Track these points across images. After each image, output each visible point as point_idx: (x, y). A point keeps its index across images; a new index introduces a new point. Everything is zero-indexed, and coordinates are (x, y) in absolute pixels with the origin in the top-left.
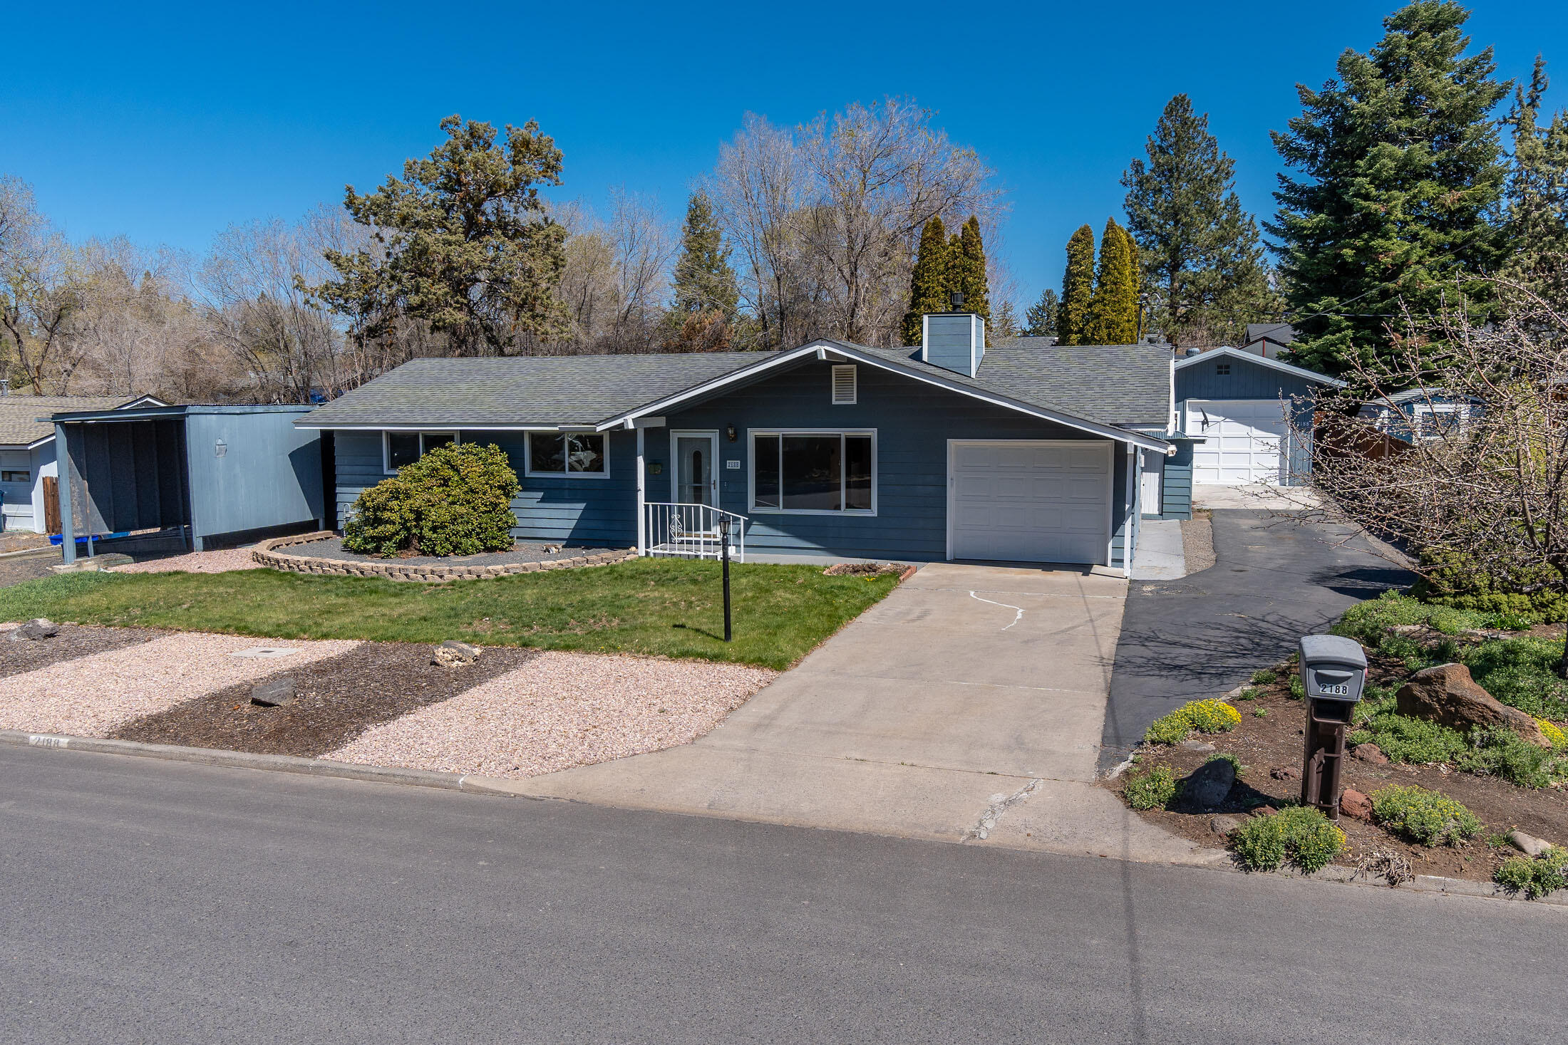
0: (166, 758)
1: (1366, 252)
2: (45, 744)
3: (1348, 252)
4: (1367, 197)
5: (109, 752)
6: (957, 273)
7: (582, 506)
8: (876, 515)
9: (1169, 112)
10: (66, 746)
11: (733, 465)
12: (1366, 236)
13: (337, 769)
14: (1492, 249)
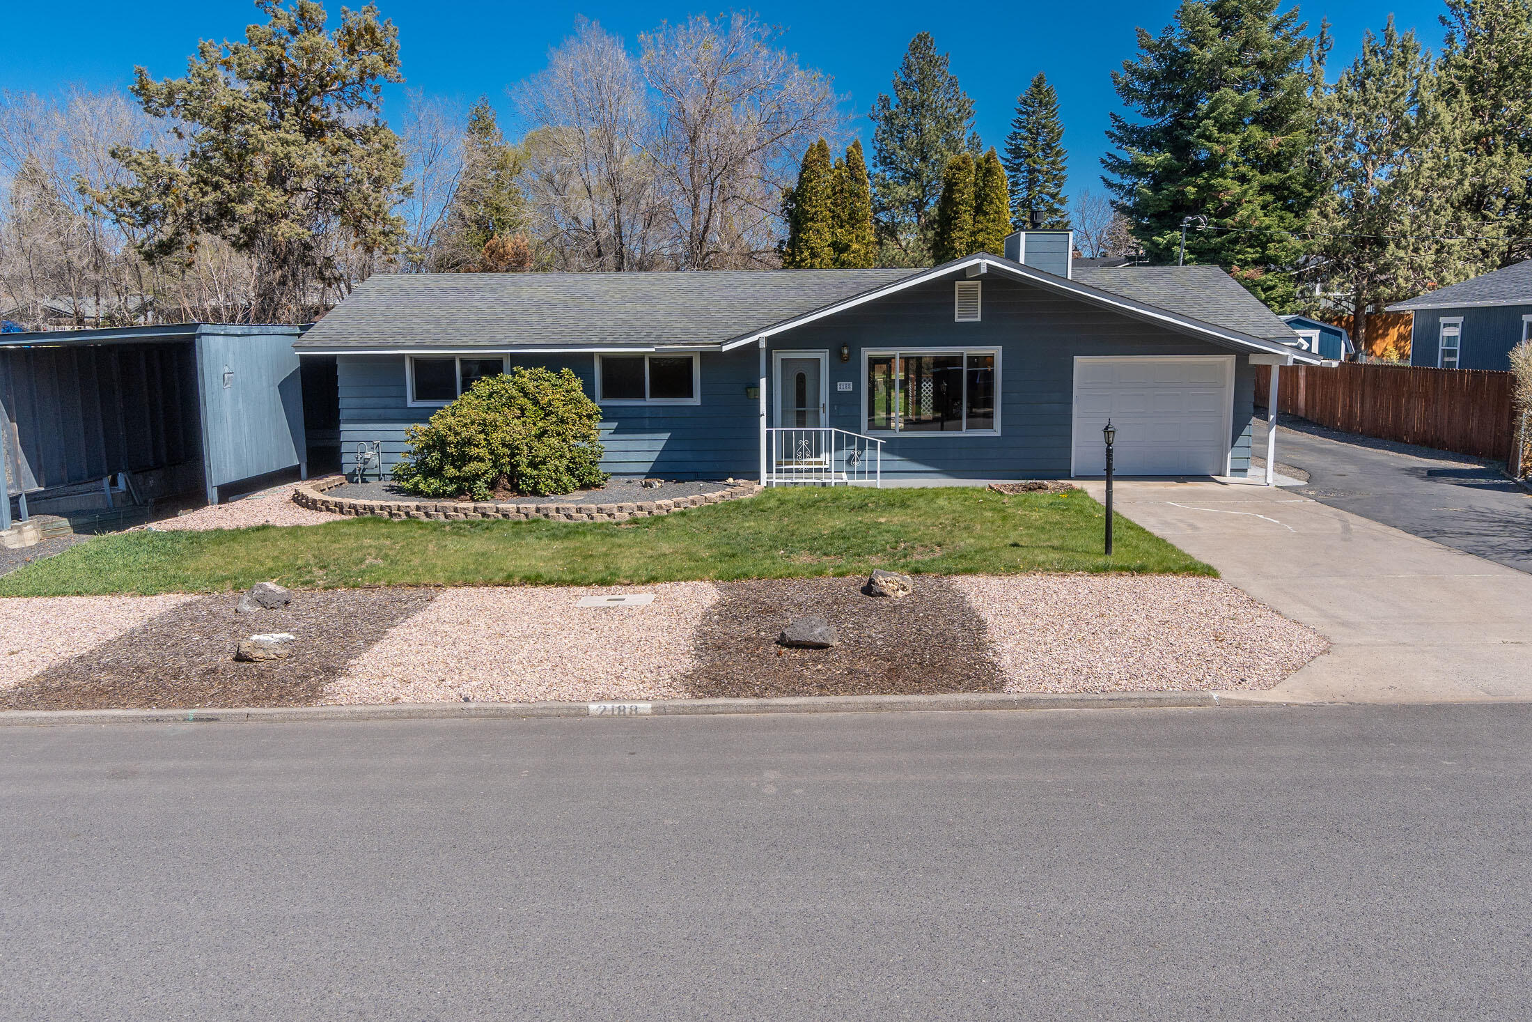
0: (809, 711)
1: (1208, 191)
2: (616, 713)
3: (1191, 190)
4: (1209, 139)
5: (719, 713)
6: (845, 198)
7: (667, 436)
8: (999, 434)
9: (915, 48)
10: (650, 711)
11: (845, 386)
12: (1206, 175)
13: (1053, 700)
14: (1305, 190)
